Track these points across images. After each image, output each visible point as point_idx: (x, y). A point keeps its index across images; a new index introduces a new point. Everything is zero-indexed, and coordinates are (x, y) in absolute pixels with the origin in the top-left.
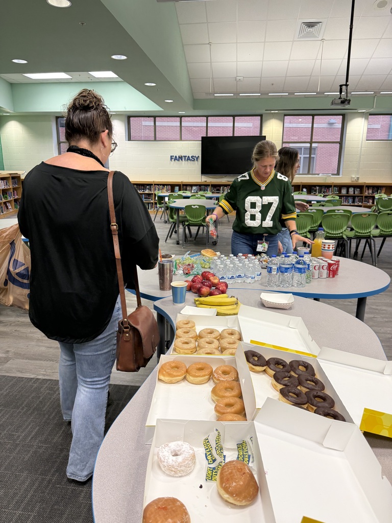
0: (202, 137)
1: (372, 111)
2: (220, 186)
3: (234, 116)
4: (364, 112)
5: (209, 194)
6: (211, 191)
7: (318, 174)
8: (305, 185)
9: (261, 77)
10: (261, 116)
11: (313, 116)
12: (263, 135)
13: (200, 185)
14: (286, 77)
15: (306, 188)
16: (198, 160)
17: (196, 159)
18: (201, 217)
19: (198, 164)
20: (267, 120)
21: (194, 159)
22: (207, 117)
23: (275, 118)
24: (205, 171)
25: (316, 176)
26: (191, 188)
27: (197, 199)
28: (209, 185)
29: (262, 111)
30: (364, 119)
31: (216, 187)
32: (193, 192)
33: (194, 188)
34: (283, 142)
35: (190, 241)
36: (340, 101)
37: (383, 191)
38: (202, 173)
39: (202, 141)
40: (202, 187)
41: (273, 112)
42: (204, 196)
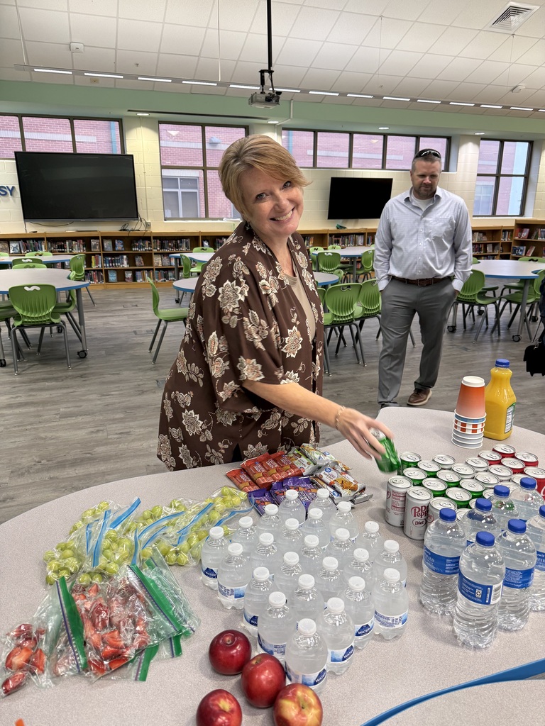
0: (16, 153)
1: (287, 122)
2: (64, 239)
3: (71, 119)
4: (275, 125)
5: (48, 257)
6: (48, 249)
7: (222, 219)
8: (205, 236)
9: (116, 49)
10: (120, 121)
11: (203, 125)
12: (128, 153)
13: (25, 240)
14: (159, 53)
15: (208, 241)
16: (14, 193)
17: (8, 192)
18: (47, 309)
19: (14, 201)
20: (131, 128)
21: (6, 193)
22: (20, 116)
23: (143, 126)
24: (30, 213)
25: (219, 221)
26: (7, 246)
27: (28, 269)
28: (42, 239)
29: (122, 113)
30: (276, 134)
31: (57, 243)
32: (11, 252)
33: (13, 245)
34: (163, 167)
35: (29, 354)
36: (263, 97)
37: (312, 242)
38: (25, 218)
39: (16, 159)
40: (29, 243)
41: (140, 114)
42: (39, 261)
